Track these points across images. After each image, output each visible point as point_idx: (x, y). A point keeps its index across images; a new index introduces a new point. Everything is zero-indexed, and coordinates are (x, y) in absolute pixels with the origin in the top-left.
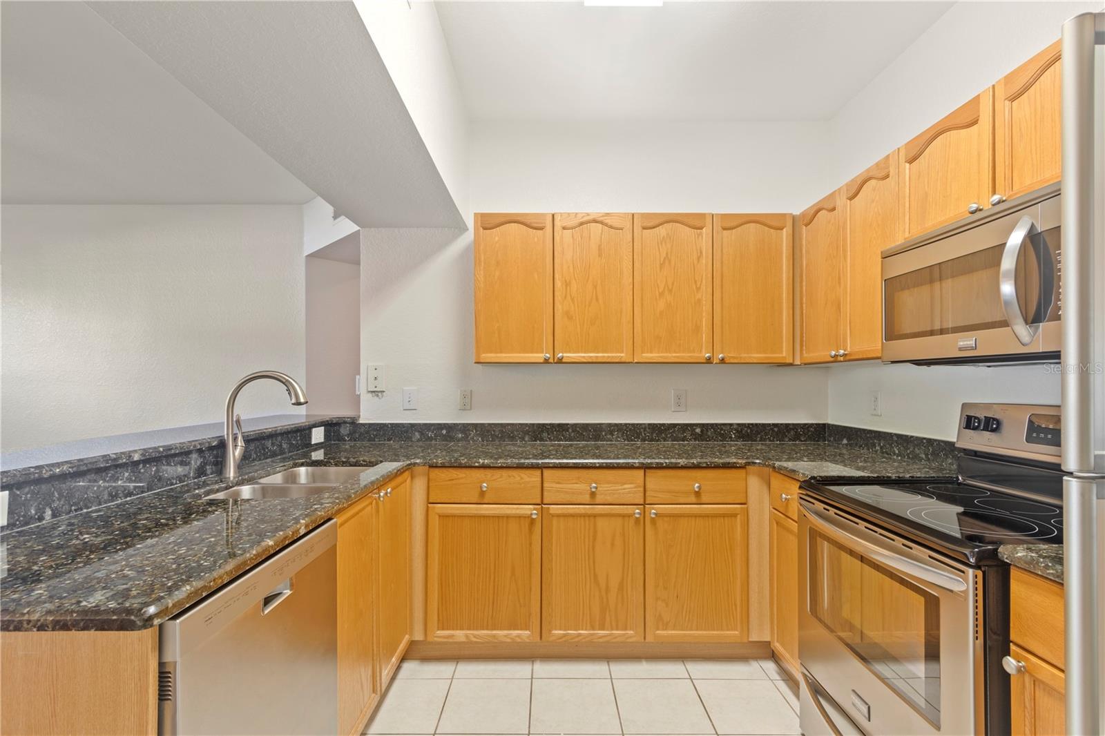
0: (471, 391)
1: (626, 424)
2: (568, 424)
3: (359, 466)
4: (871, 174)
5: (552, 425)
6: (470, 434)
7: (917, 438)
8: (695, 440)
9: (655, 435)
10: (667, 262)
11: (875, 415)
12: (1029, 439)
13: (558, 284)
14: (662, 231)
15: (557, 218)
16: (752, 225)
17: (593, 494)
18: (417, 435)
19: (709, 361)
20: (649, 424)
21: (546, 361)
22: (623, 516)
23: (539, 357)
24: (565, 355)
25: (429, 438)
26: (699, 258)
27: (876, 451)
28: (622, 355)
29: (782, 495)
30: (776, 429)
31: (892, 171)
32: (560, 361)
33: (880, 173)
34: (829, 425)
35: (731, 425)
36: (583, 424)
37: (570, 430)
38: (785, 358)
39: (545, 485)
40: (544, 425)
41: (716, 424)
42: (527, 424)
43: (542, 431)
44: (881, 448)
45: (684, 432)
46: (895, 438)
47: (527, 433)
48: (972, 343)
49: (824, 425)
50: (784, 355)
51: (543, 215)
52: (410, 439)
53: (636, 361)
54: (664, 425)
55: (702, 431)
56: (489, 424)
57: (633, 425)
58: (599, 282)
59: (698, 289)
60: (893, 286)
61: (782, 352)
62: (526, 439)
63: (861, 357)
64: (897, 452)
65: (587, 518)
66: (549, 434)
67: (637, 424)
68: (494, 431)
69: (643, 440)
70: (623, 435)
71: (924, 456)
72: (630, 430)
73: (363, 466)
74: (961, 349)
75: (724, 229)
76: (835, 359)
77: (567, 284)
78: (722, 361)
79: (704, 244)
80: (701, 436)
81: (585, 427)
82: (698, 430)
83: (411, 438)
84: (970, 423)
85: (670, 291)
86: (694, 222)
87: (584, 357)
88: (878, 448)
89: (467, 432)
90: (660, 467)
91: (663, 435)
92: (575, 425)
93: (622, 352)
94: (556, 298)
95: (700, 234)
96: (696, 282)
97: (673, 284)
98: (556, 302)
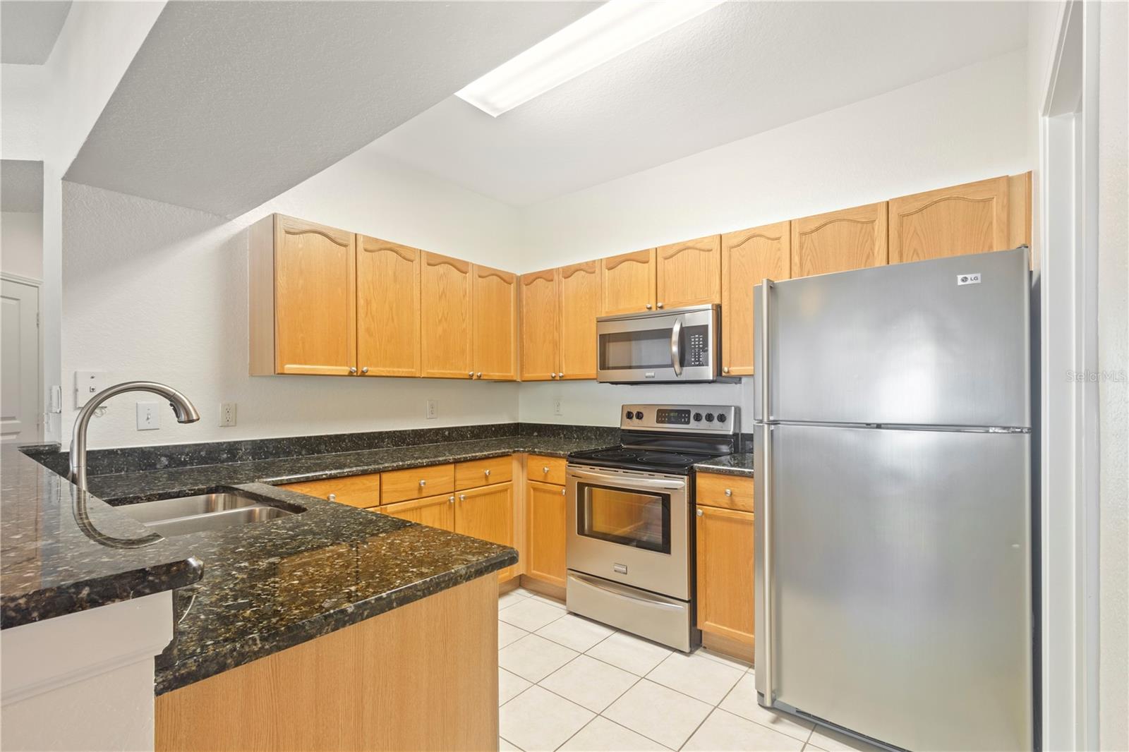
0: (236, 405)
1: (394, 432)
2: (344, 435)
3: (184, 496)
4: (582, 268)
5: (330, 437)
6: (238, 453)
7: (590, 427)
8: (445, 441)
9: (416, 439)
10: (443, 296)
11: (558, 415)
12: (658, 422)
13: (361, 302)
14: (441, 269)
15: (360, 240)
16: (495, 277)
17: (420, 489)
18: (164, 460)
19: (471, 377)
20: (413, 430)
21: (351, 374)
22: (440, 504)
23: (344, 370)
24: (369, 369)
25: (182, 462)
26: (464, 296)
27: (561, 438)
28: (413, 370)
29: (544, 469)
30: (493, 429)
31: (597, 271)
32: (363, 374)
33: (588, 268)
34: (521, 424)
35: (467, 427)
36: (359, 434)
37: (347, 441)
38: (512, 376)
39: (384, 488)
40: (321, 437)
41: (458, 428)
42: (304, 437)
43: (320, 444)
44: (564, 435)
45: (437, 435)
46: (574, 428)
47: (303, 447)
48: (653, 374)
49: (518, 424)
50: (513, 374)
51: (347, 233)
52: (153, 466)
53: (423, 376)
54: (423, 430)
55: (449, 434)
56: (262, 441)
57: (400, 431)
58: (394, 305)
59: (464, 320)
60: (605, 340)
61: (510, 373)
62: (304, 452)
63: (574, 378)
64: (576, 436)
65: (415, 511)
66: (326, 446)
67: (403, 431)
68: (267, 448)
69: (408, 445)
70: (392, 442)
71: (594, 437)
72: (398, 436)
73: (188, 496)
74: (647, 377)
75: (480, 277)
76: (553, 379)
77: (368, 303)
78: (479, 377)
79: (467, 286)
80: (448, 437)
81: (360, 436)
82: (447, 433)
83: (155, 464)
84: (629, 416)
85: (446, 319)
86: (460, 267)
87: (383, 371)
88: (562, 436)
89: (235, 451)
90: (466, 460)
91: (423, 439)
92: (352, 435)
93: (413, 368)
94: (359, 315)
95: (465, 278)
96: (462, 314)
97: (448, 314)
98: (359, 318)
